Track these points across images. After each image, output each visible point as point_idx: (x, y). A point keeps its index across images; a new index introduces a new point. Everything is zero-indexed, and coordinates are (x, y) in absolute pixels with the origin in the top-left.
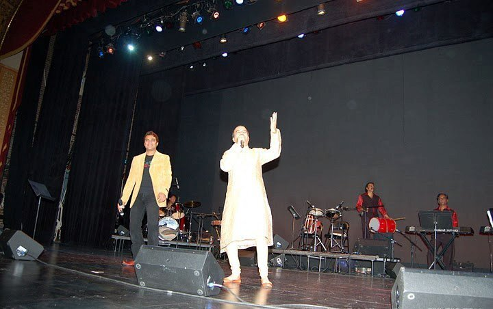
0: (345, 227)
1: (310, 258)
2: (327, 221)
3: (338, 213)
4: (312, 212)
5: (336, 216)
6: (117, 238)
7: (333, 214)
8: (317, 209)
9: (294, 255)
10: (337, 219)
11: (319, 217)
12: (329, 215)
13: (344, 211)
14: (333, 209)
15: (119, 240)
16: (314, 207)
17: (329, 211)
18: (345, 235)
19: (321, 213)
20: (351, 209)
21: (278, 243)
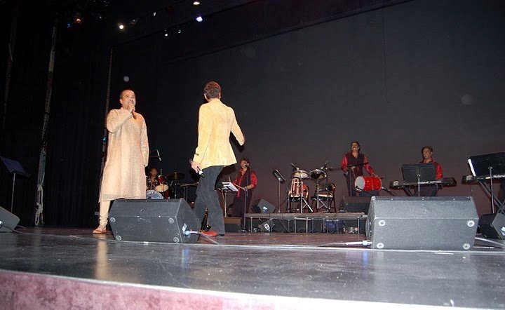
0: (330, 189)
1: (297, 220)
2: (312, 183)
3: (323, 173)
4: (297, 175)
5: (321, 177)
7: (319, 175)
8: (301, 171)
9: (282, 220)
10: (323, 180)
11: (304, 179)
12: (314, 176)
13: (329, 171)
14: (317, 170)
16: (298, 169)
17: (313, 173)
18: (331, 196)
19: (306, 175)
20: (336, 169)
21: (265, 208)
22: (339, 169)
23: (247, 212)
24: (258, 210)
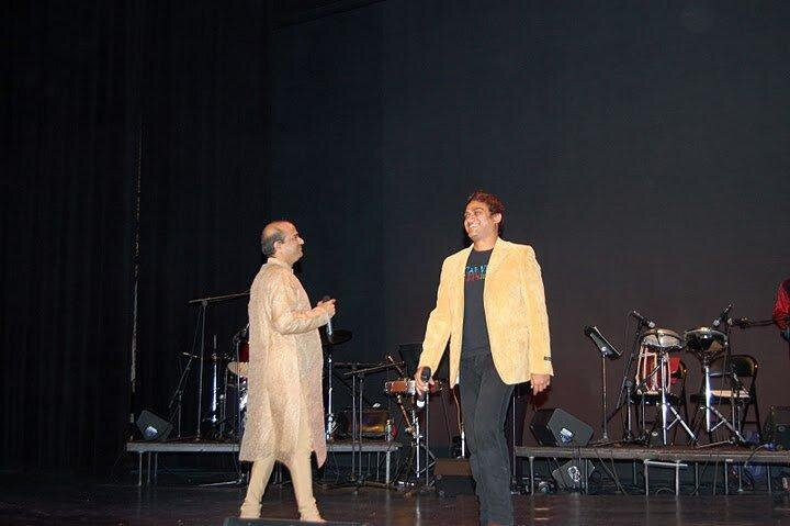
0: (744, 370)
1: (650, 466)
2: (690, 359)
3: (719, 338)
4: (650, 340)
5: (715, 345)
6: (141, 448)
7: (708, 343)
8: (660, 331)
9: (607, 461)
10: (719, 352)
11: (671, 350)
12: (696, 345)
13: (737, 330)
14: (704, 330)
15: (145, 454)
16: (652, 324)
17: (694, 336)
18: (744, 394)
19: (674, 342)
20: (754, 324)
21: (566, 432)
22: (765, 324)
23: (519, 444)
24: (549, 439)
